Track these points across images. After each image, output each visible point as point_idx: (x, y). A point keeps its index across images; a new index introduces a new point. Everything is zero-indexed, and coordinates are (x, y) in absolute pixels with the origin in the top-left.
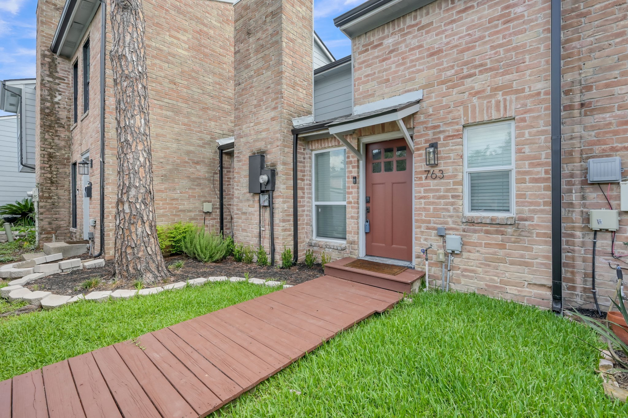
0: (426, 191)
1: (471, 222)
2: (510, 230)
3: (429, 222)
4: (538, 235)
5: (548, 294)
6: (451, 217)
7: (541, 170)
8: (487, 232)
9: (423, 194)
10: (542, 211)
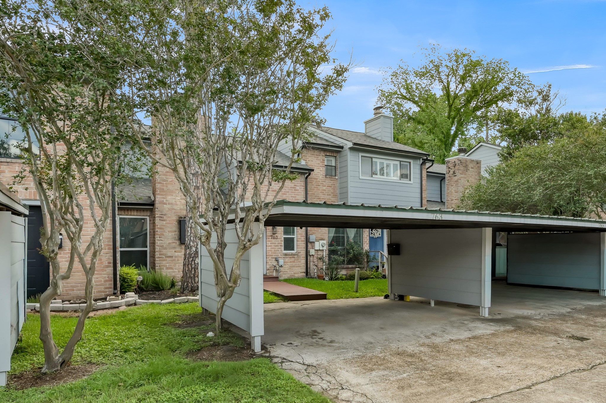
0: (271, 243)
1: (286, 255)
2: (296, 256)
3: (272, 255)
4: (302, 257)
5: (305, 274)
6: (280, 253)
7: (303, 238)
8: (290, 258)
9: (270, 245)
10: (303, 250)
